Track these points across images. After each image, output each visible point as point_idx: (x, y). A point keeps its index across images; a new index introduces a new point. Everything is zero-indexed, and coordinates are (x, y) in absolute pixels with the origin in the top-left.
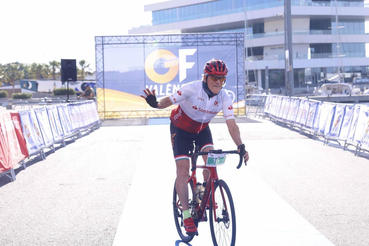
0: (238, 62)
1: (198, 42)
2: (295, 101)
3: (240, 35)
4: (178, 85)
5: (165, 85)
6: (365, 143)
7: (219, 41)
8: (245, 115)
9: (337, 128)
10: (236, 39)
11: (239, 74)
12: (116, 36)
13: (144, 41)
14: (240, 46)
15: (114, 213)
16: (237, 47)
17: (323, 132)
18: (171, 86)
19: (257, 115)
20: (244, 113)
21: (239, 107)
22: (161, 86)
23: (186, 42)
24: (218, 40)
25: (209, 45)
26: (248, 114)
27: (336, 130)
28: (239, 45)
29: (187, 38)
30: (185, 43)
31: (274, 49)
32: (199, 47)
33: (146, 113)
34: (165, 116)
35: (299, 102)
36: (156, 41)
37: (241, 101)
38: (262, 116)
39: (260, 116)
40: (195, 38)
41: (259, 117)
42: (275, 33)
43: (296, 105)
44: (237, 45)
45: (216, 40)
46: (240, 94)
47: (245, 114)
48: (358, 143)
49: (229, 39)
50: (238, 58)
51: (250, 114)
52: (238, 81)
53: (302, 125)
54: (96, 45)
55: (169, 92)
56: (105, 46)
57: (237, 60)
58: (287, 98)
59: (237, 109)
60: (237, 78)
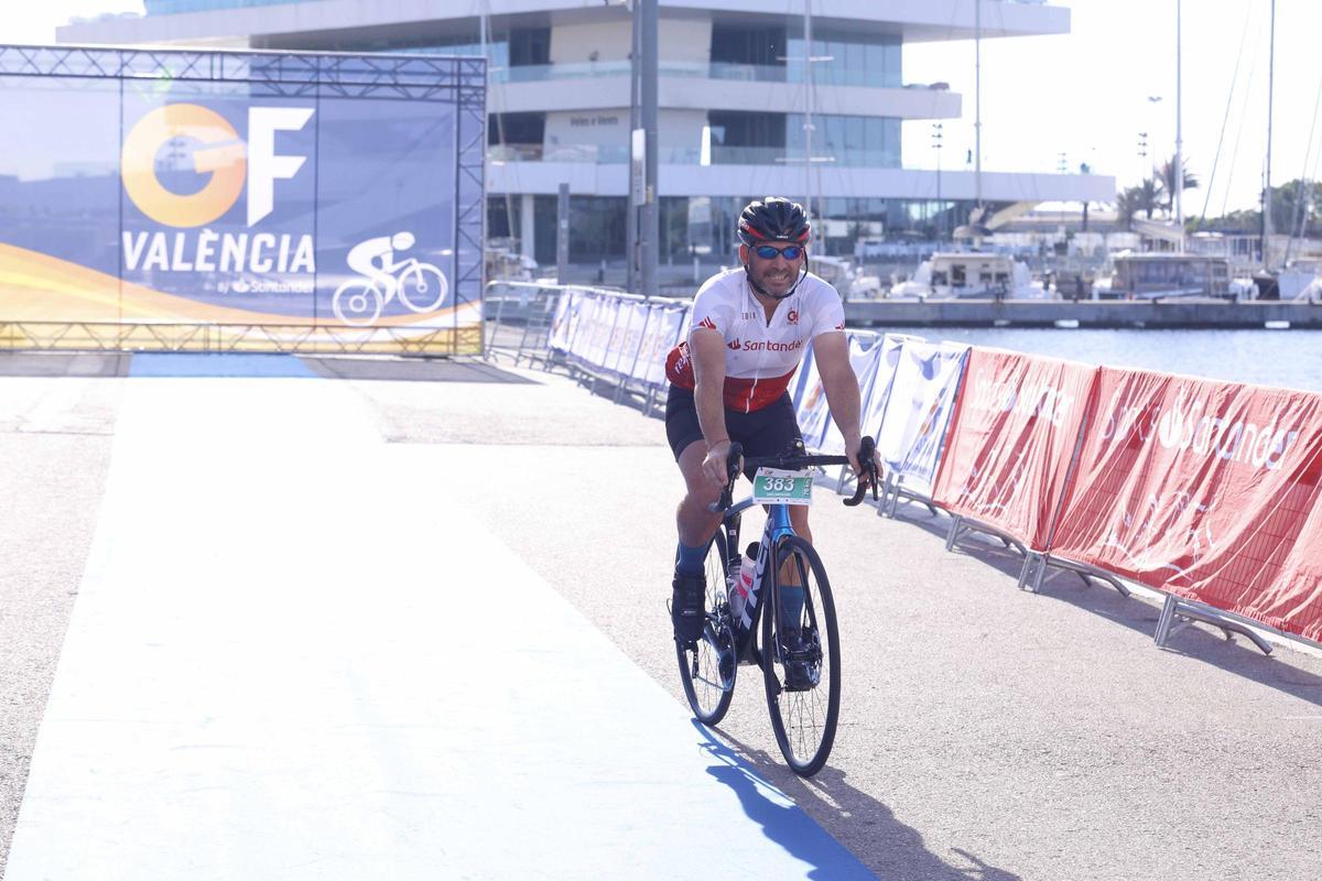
0: (463, 163)
1: (318, 83)
2: (667, 311)
3: (471, 66)
5: (193, 235)
6: (916, 472)
7: (395, 85)
8: (479, 355)
9: (816, 414)
10: (459, 81)
11: (464, 207)
12: (18, 48)
13: (121, 70)
14: (470, 106)
15: (19, 699)
16: (459, 109)
18: (215, 237)
19: (526, 357)
20: (479, 346)
21: (459, 325)
22: (180, 238)
23: (275, 82)
24: (392, 82)
25: (361, 97)
26: (492, 353)
27: (812, 421)
28: (468, 102)
29: (281, 70)
30: (272, 85)
31: (583, 122)
32: (322, 101)
33: (121, 333)
34: (189, 346)
35: (680, 315)
36: (167, 72)
37: (466, 305)
38: (540, 360)
39: (535, 359)
40: (308, 70)
41: (532, 364)
42: (587, 67)
43: (669, 328)
44: (459, 103)
45: (386, 79)
46: (464, 279)
47: (482, 353)
48: (893, 471)
49: (433, 81)
50: (461, 150)
51: (497, 353)
52: (458, 230)
55: (208, 259)
57: (459, 154)
58: (635, 300)
59: (452, 333)
60: (458, 219)
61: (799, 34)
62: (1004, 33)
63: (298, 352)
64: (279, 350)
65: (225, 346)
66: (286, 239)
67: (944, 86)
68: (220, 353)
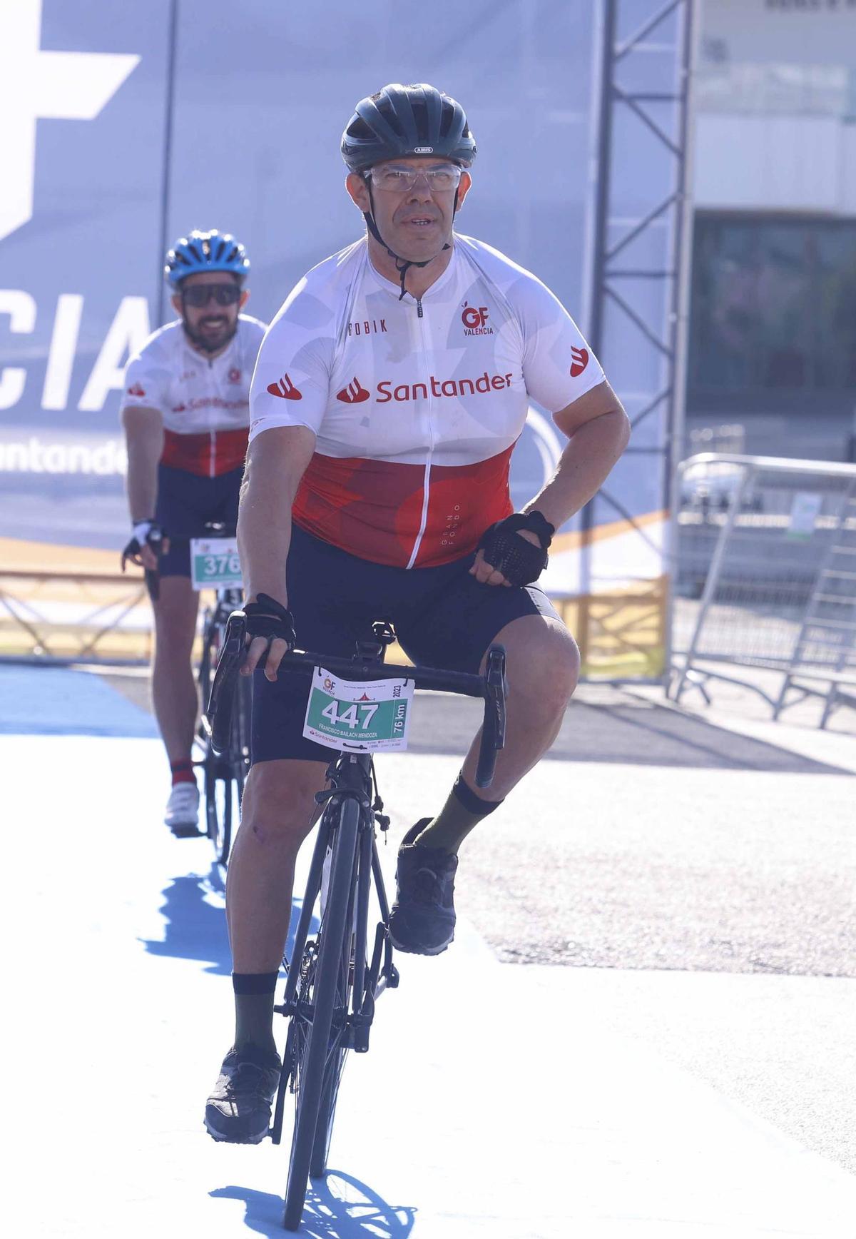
0: (623, 84)
8: (656, 682)
11: (620, 223)
19: (808, 693)
20: (654, 654)
21: (597, 588)
26: (693, 676)
37: (623, 524)
39: (836, 696)
41: (827, 714)
47: (661, 677)
50: (619, 47)
51: (709, 676)
52: (600, 291)
57: (610, 58)
60: (601, 257)
63: (96, 661)
64: (38, 651)
66: (70, 309)
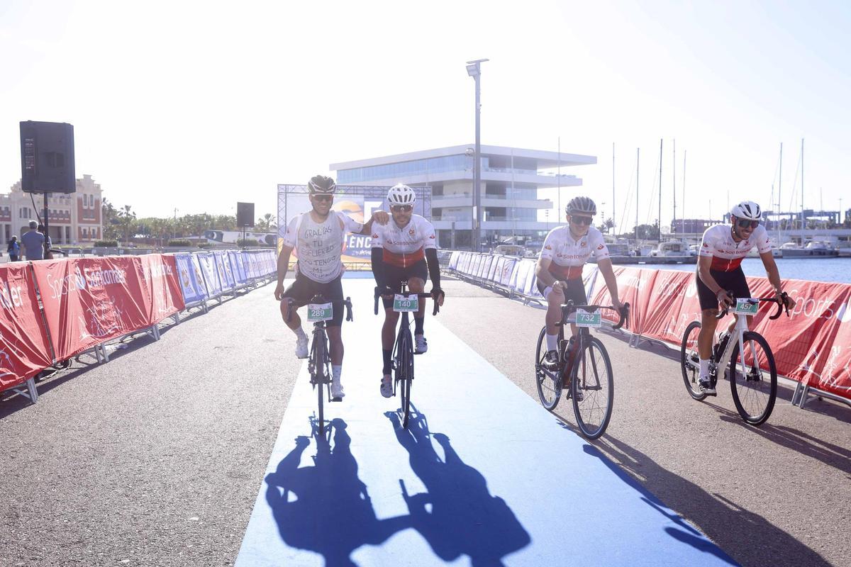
3: (427, 189)
4: (363, 238)
5: (349, 238)
10: (424, 193)
14: (427, 200)
15: (280, 397)
17: (522, 291)
18: (355, 238)
30: (371, 195)
31: (452, 210)
39: (445, 272)
42: (453, 196)
44: (424, 199)
53: (496, 283)
54: (279, 194)
55: (353, 244)
56: (287, 194)
61: (511, 187)
62: (566, 186)
65: (358, 268)
67: (548, 200)
68: (356, 271)
